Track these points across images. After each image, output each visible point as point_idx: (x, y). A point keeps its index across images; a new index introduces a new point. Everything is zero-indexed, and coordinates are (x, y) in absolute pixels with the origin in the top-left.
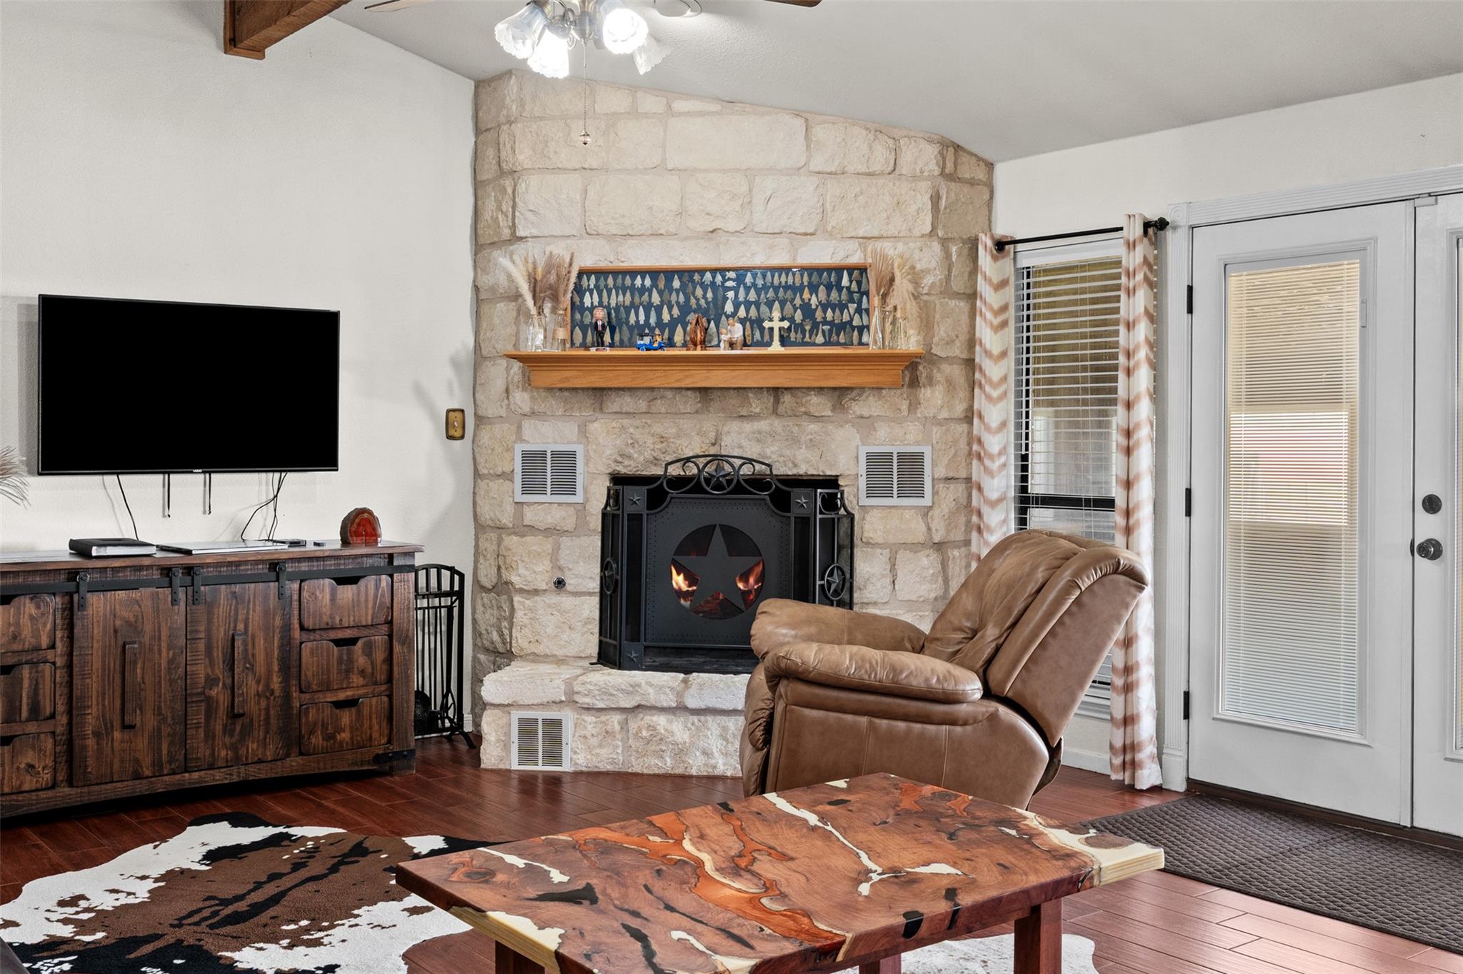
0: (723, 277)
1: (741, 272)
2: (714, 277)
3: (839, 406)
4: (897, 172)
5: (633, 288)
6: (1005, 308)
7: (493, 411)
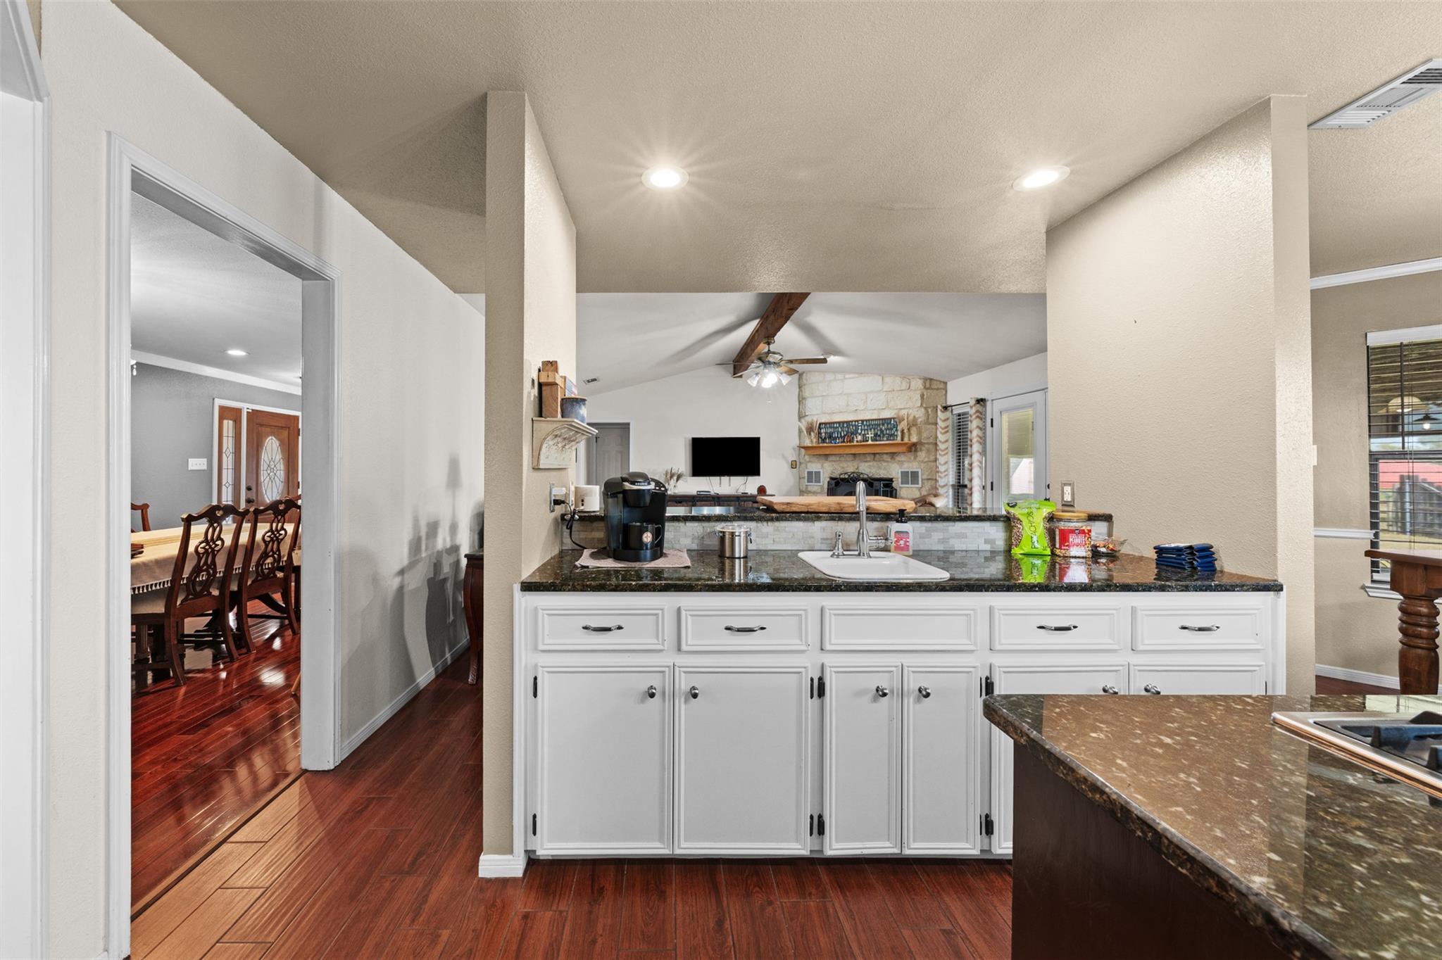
0: (857, 423)
1: (863, 421)
3: (892, 458)
4: (910, 389)
5: (834, 427)
6: (947, 427)
7: (802, 461)
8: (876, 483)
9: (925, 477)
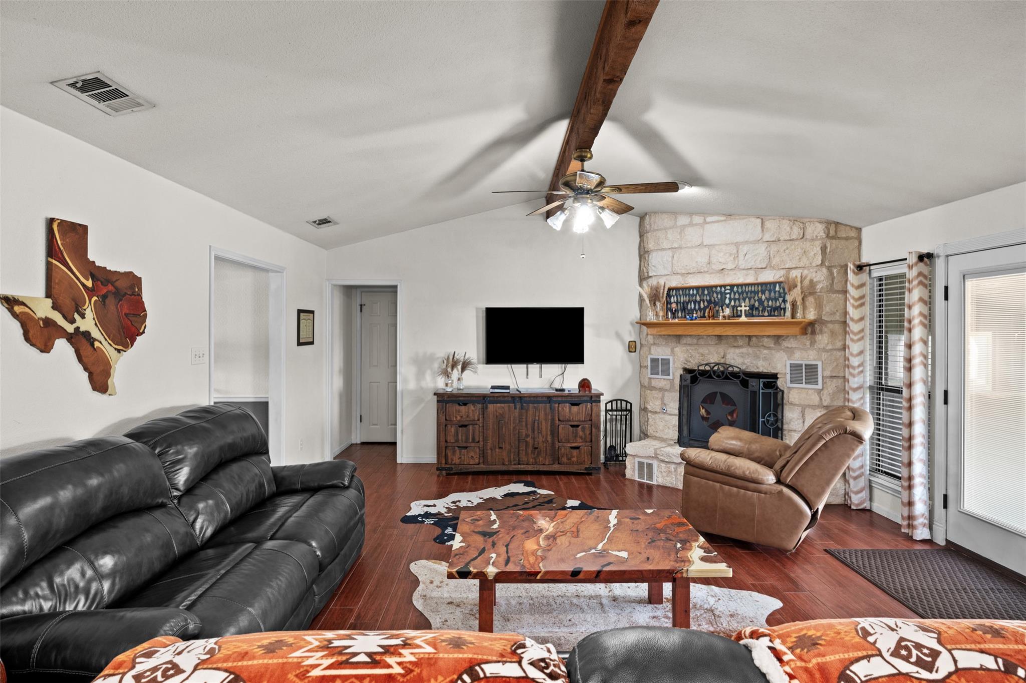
0: (725, 288)
1: (732, 286)
2: (721, 289)
3: (777, 344)
4: (805, 238)
5: (689, 295)
6: (863, 297)
7: (644, 342)
8: (753, 382)
9: (827, 373)
